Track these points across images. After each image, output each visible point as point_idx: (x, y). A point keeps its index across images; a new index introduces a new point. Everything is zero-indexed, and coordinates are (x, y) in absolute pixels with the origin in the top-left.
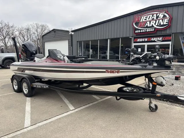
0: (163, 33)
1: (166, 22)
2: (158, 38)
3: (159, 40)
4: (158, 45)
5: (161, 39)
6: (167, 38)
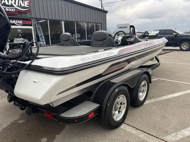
0: (24, 16)
1: (27, 5)
2: (18, 21)
3: (19, 23)
4: (20, 29)
5: (21, 22)
6: (27, 22)
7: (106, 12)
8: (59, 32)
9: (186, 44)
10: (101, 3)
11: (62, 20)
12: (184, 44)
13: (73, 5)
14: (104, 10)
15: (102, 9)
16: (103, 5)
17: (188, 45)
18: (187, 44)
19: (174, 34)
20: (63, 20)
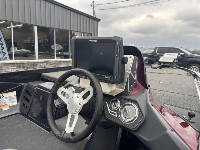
7: (98, 20)
8: (41, 41)
9: (195, 67)
10: (93, 9)
11: (34, 25)
12: (193, 68)
13: (52, 6)
14: (95, 18)
15: (94, 16)
16: (95, 11)
17: (198, 69)
18: (197, 67)
19: (181, 54)
20: (36, 25)
